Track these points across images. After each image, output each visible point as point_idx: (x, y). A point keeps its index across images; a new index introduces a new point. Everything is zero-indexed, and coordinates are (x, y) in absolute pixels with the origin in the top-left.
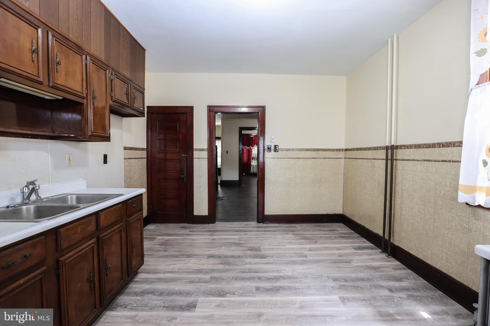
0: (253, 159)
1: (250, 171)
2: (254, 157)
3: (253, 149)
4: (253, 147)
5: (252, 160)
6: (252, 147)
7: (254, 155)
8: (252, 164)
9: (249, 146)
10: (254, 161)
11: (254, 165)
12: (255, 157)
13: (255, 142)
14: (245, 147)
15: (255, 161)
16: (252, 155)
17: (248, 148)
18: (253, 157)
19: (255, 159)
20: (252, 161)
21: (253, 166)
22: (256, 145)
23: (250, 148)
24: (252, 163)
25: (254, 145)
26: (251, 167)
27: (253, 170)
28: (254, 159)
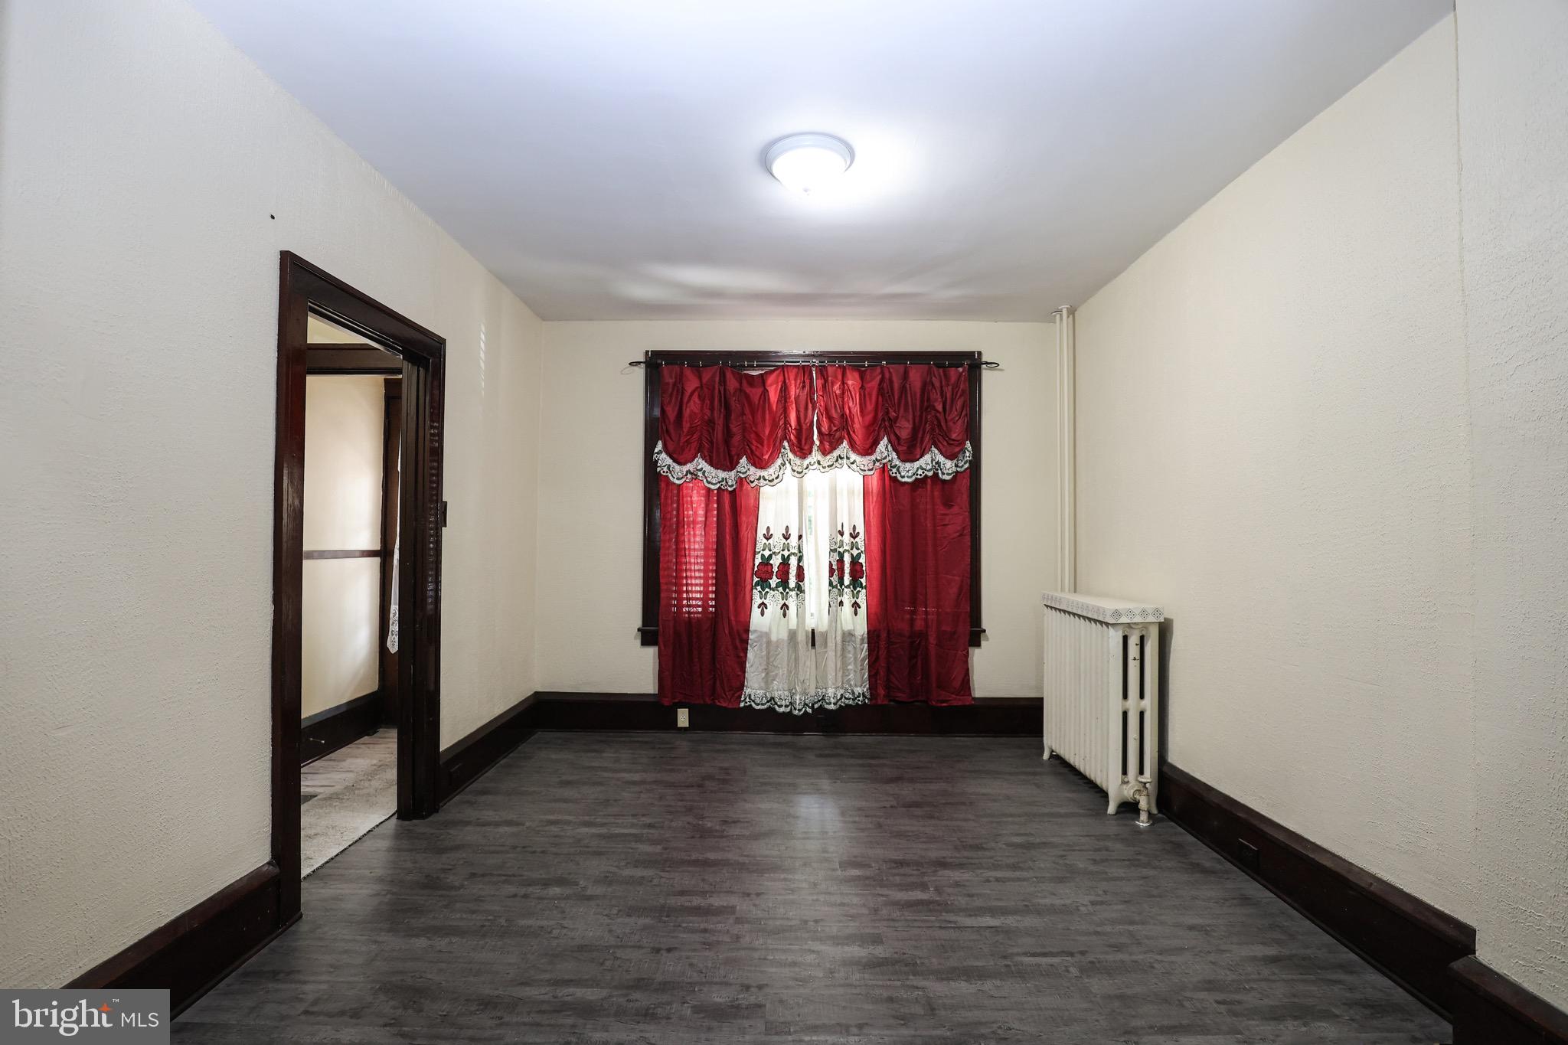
0: (764, 582)
1: (742, 687)
2: (776, 562)
3: (766, 491)
4: (760, 464)
5: (756, 593)
6: (754, 472)
7: (777, 541)
8: (757, 621)
9: (731, 465)
10: (774, 600)
11: (774, 638)
12: (785, 564)
13: (787, 423)
14: (689, 467)
15: (785, 597)
16: (761, 541)
17: (714, 476)
18: (766, 563)
19: (784, 583)
20: (757, 600)
21: (769, 642)
22: (791, 456)
23: (741, 481)
24: (756, 611)
25: (776, 452)
26: (750, 655)
27: (768, 680)
28: (774, 581)
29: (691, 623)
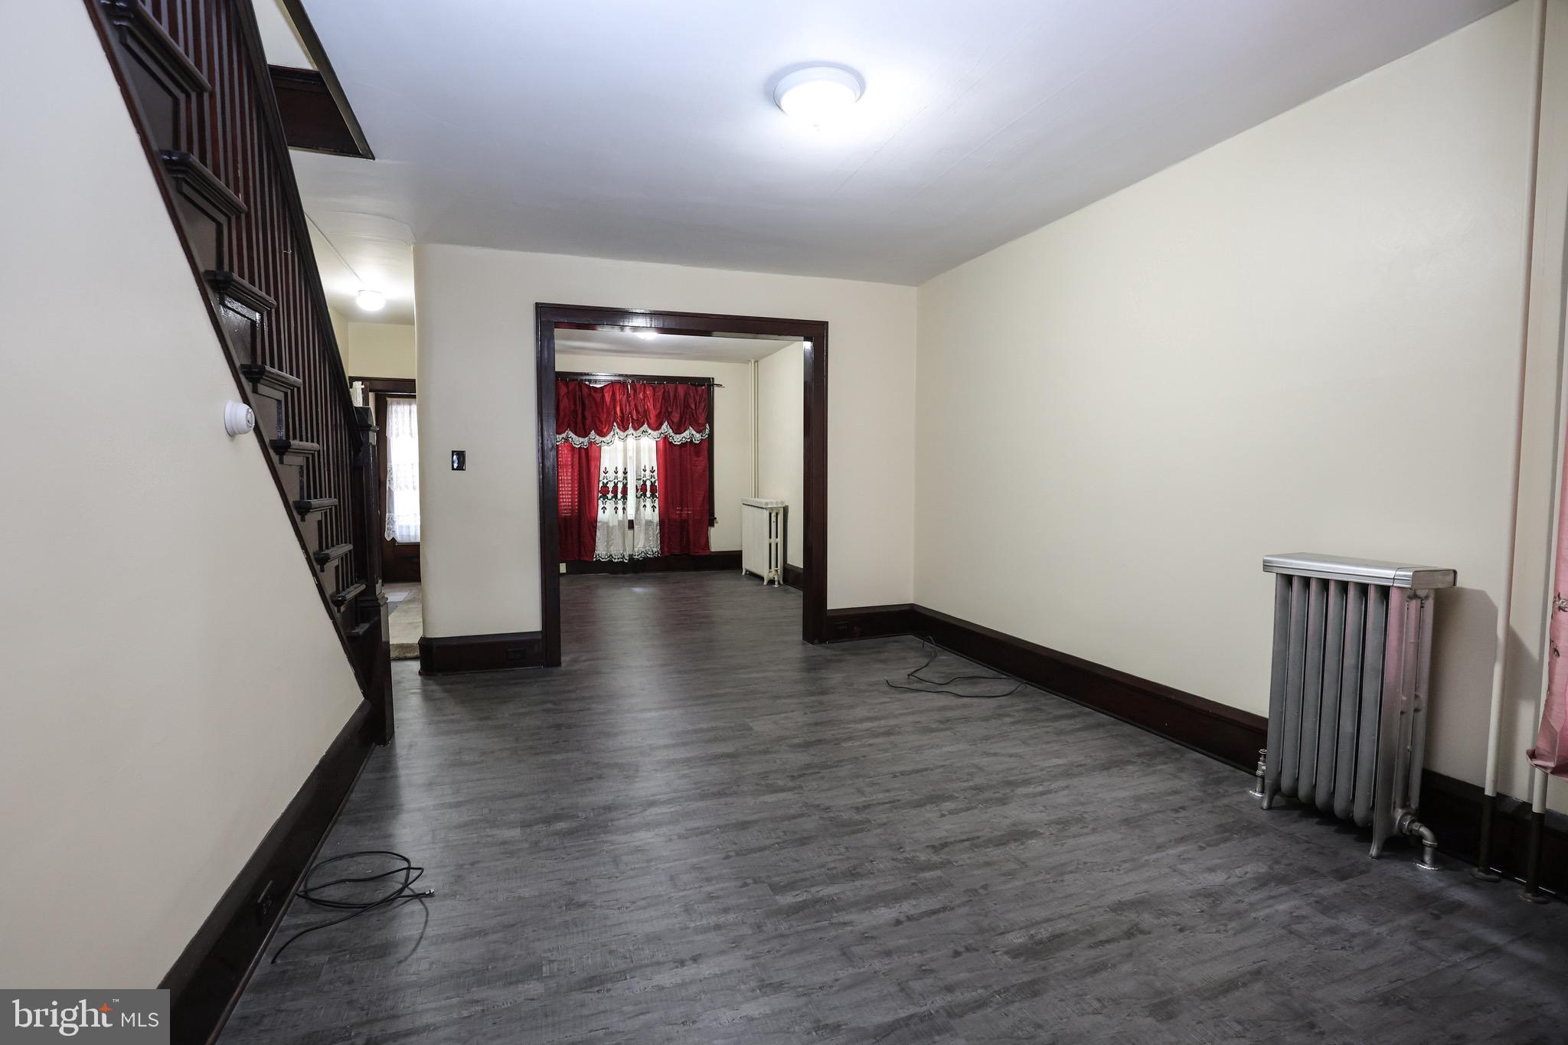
0: (605, 496)
1: (594, 550)
2: (611, 486)
3: (605, 449)
4: (602, 434)
5: (600, 502)
6: (598, 439)
7: (611, 475)
8: (601, 516)
9: (585, 434)
10: (610, 505)
11: (611, 525)
12: (616, 486)
13: (615, 413)
14: (564, 435)
15: (616, 503)
16: (602, 475)
17: (578, 441)
18: (605, 486)
19: (615, 496)
20: (601, 505)
21: (608, 527)
22: (618, 430)
23: (590, 443)
24: (600, 512)
25: (610, 429)
26: (598, 534)
27: (608, 545)
28: (610, 496)
29: (565, 518)
